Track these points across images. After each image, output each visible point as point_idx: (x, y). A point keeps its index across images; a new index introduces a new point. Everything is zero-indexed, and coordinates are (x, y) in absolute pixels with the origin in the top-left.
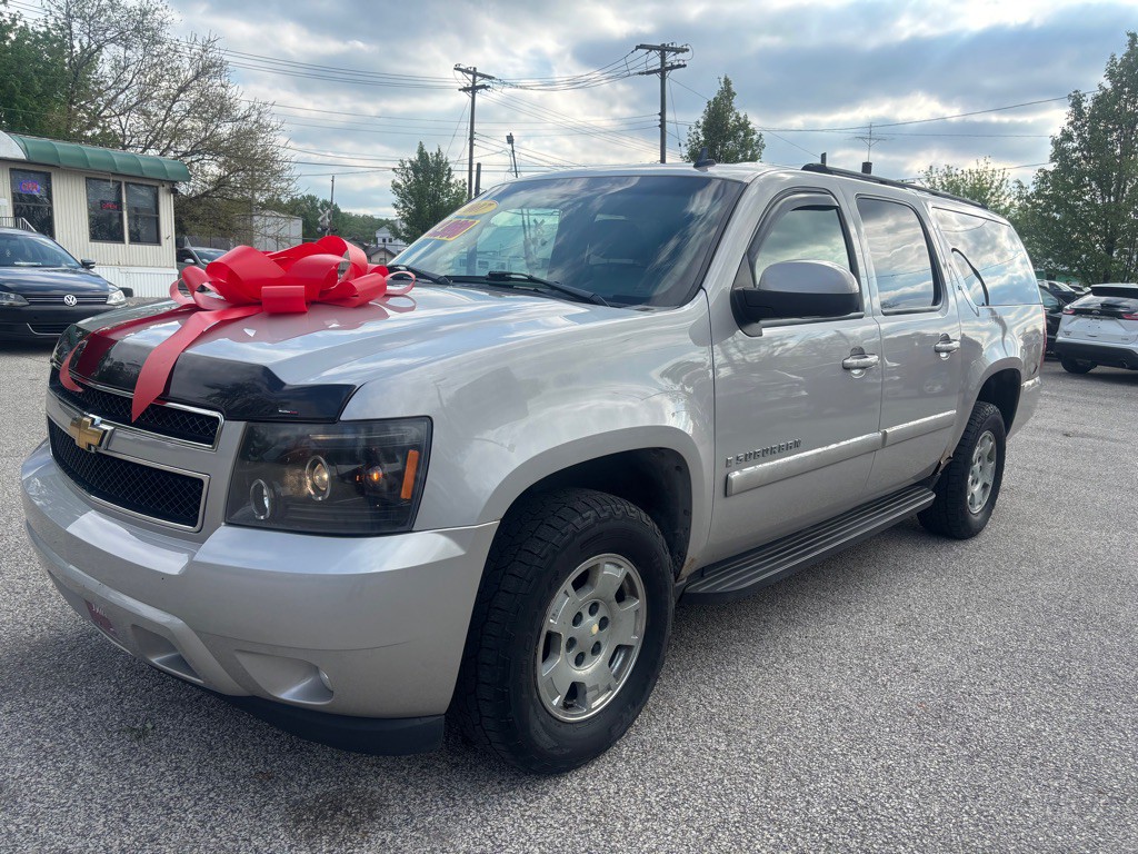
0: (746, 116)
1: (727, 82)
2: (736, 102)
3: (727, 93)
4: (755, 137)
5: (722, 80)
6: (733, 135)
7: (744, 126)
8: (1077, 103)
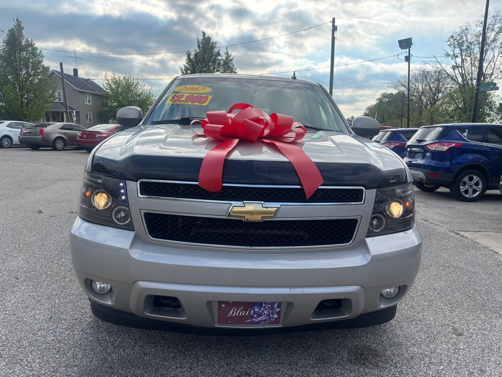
0: (32, 40)
1: (17, 20)
2: (24, 32)
3: (19, 27)
4: (38, 51)
5: (15, 20)
6: (22, 49)
7: (31, 45)
8: (189, 56)
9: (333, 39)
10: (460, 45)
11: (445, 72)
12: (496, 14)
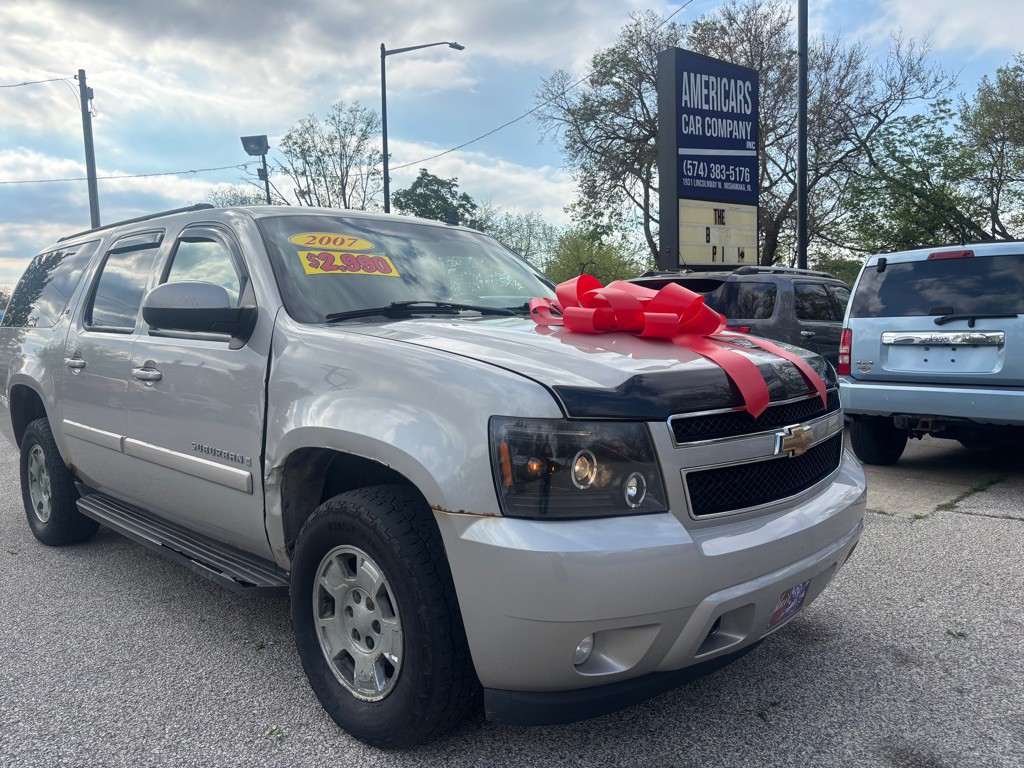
9: (87, 117)
10: (304, 154)
11: (283, 201)
12: (354, 106)
